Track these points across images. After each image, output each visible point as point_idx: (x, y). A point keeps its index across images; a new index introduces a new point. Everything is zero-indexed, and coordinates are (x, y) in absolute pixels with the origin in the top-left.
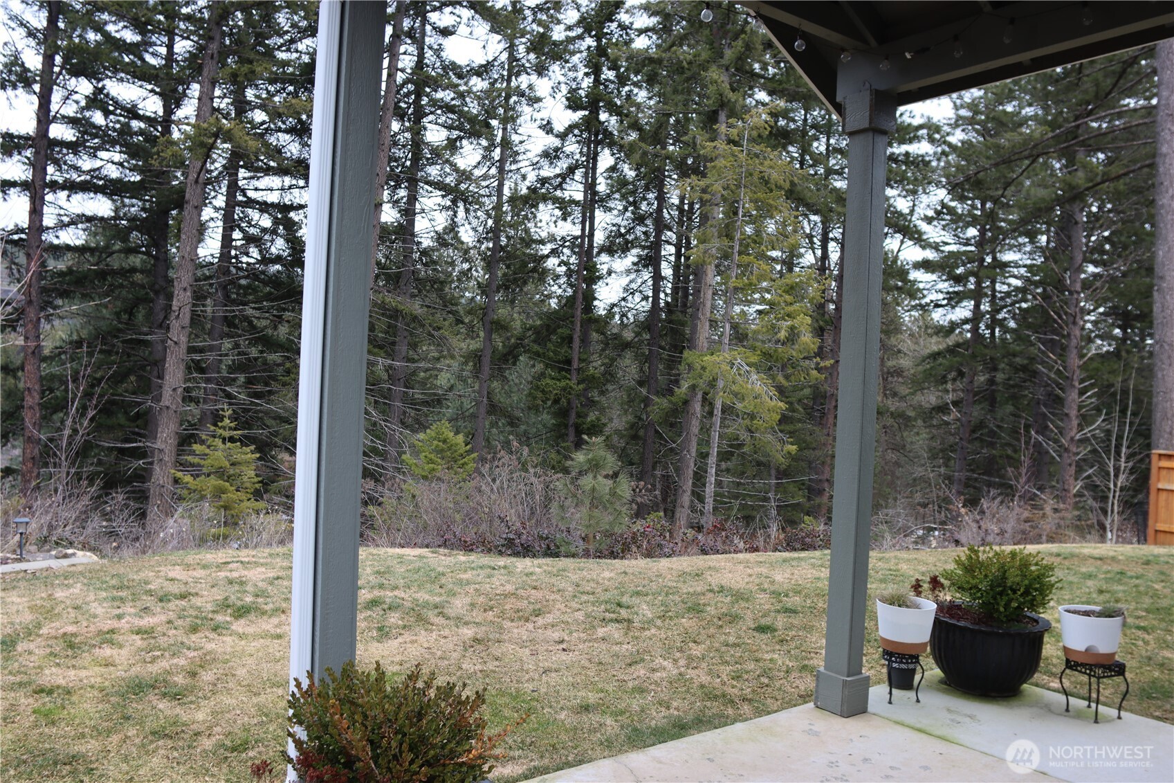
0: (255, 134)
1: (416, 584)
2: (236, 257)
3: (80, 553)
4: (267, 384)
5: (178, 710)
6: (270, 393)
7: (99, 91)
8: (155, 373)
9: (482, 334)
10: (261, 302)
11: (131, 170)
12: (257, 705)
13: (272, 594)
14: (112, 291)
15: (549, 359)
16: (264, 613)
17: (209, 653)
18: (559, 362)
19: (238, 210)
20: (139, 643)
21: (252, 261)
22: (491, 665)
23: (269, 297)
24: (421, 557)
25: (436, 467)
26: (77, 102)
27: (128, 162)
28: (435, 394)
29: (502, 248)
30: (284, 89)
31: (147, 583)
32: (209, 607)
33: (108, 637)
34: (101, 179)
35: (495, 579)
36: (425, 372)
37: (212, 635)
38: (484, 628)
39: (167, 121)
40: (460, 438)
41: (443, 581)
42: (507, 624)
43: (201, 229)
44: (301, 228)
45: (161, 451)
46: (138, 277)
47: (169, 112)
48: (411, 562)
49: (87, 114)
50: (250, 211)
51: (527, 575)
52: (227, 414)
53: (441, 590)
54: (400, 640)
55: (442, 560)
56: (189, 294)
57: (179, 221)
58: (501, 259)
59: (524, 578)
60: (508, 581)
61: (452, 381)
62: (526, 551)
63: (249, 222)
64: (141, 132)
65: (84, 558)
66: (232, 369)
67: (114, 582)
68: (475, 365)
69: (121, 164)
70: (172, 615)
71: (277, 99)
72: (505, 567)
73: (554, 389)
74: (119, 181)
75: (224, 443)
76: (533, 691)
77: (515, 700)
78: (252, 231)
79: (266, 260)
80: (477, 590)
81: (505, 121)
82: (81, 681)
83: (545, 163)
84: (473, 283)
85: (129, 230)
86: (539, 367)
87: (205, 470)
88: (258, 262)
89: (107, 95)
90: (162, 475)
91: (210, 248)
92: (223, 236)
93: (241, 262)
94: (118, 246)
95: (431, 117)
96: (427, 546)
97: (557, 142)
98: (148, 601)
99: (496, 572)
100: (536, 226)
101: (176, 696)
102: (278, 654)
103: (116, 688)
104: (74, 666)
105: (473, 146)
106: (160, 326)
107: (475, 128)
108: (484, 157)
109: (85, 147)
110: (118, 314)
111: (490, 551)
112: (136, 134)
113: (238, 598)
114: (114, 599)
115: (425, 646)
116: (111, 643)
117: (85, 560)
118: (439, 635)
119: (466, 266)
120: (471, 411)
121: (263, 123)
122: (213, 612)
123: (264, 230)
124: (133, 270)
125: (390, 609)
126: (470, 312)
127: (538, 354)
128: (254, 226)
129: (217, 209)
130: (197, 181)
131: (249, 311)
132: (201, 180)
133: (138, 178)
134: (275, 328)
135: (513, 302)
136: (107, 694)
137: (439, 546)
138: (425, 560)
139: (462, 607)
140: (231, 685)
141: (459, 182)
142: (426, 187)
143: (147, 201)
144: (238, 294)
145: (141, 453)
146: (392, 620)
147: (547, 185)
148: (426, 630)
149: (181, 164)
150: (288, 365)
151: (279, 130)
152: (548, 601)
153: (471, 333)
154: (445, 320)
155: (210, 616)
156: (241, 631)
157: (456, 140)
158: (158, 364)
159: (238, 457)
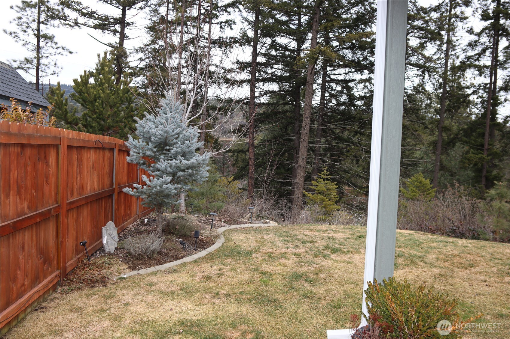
0: (334, 51)
1: (409, 246)
2: (327, 104)
3: (271, 222)
4: (339, 157)
5: (312, 288)
6: (340, 160)
7: (274, 41)
8: (295, 152)
9: (437, 133)
10: (336, 122)
11: (285, 71)
12: (343, 290)
13: (346, 245)
14: (279, 120)
15: (472, 144)
16: (344, 252)
17: (323, 266)
18: (477, 146)
19: (327, 84)
20: (295, 259)
21: (333, 105)
22: (449, 288)
23: (340, 120)
24: (410, 234)
25: (416, 194)
26: (266, 47)
27: (285, 68)
28: (414, 161)
29: (448, 92)
30: (345, 31)
31: (297, 236)
32: (321, 247)
33: (284, 255)
34: (275, 76)
35: (448, 248)
36: (408, 151)
37: (323, 259)
38: (444, 270)
39: (299, 50)
40: (428, 181)
41: (423, 246)
42: (456, 269)
43: (313, 92)
44: (353, 90)
45: (298, 183)
46: (289, 114)
47: (299, 46)
48: (406, 236)
49: (269, 51)
50: (332, 84)
51: (465, 247)
52: (325, 168)
53: (421, 250)
54: (404, 270)
55: (421, 236)
56: (309, 120)
57: (305, 90)
58: (447, 97)
59: (463, 248)
60: (455, 249)
61: (422, 155)
62: (462, 236)
63: (332, 89)
64: (289, 56)
65: (273, 224)
66: (325, 150)
67: (284, 234)
68: (433, 148)
69: (281, 69)
70: (307, 250)
71: (343, 35)
72: (453, 242)
73: (475, 159)
74: (281, 76)
75: (324, 181)
76: (471, 303)
77: (462, 306)
78: (333, 92)
79: (339, 104)
80: (439, 252)
81: (448, 31)
82: (275, 271)
83: (469, 49)
84: (432, 110)
85: (285, 95)
86: (466, 148)
87: (316, 192)
88: (336, 105)
89: (277, 43)
90: (298, 194)
91: (316, 100)
92: (321, 95)
93: (329, 106)
94: (281, 102)
95: (412, 34)
96: (412, 230)
97: (475, 38)
98: (298, 243)
99: (448, 244)
100: (464, 80)
101: (311, 282)
102: (350, 270)
103: (288, 276)
104: (272, 265)
105: (432, 45)
106: (297, 133)
107: (434, 36)
108: (438, 50)
109: (269, 64)
110: (281, 129)
111: (443, 234)
112: (287, 57)
113: (333, 245)
114: (285, 241)
115: (416, 274)
116: (285, 257)
117: (273, 225)
118: (422, 271)
119: (429, 102)
120: (431, 169)
121: (337, 46)
122: (323, 249)
123: (338, 92)
124: (287, 111)
125: (398, 256)
126: (431, 123)
127: (466, 142)
128: (334, 90)
129: (318, 84)
130: (311, 73)
131: (332, 126)
132: (313, 73)
133: (288, 74)
134: (343, 133)
135: (452, 118)
136: (285, 277)
137: (418, 230)
138: (412, 236)
139: (433, 259)
140: (332, 280)
141: (426, 62)
142: (410, 66)
143: (292, 83)
144: (327, 119)
145: (290, 184)
146: (400, 261)
147: (470, 60)
148: (416, 267)
149: (305, 67)
150: (348, 148)
151: (344, 48)
152: (476, 261)
153: (432, 133)
154: (419, 127)
155: (322, 251)
156: (334, 258)
157: (424, 43)
158: (297, 149)
159: (330, 187)
